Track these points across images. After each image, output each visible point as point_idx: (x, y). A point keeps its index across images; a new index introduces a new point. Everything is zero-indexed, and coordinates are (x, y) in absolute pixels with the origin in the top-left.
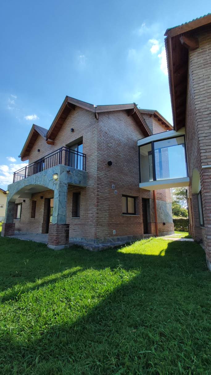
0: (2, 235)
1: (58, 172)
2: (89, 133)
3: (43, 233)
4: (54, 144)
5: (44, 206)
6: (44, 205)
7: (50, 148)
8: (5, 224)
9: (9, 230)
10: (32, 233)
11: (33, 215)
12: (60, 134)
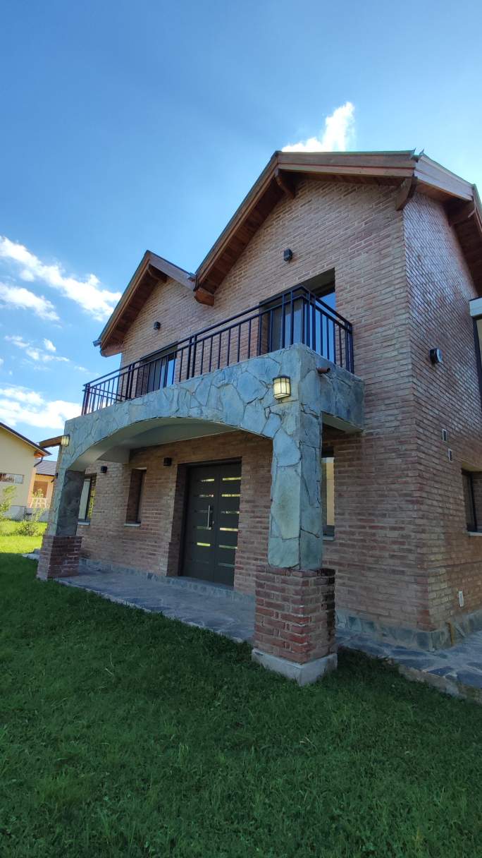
0: (42, 575)
1: (292, 370)
2: (364, 256)
3: (170, 573)
4: (212, 305)
5: (174, 489)
6: (175, 485)
7: (199, 317)
8: (52, 540)
9: (64, 559)
10: (133, 572)
11: (133, 514)
12: (236, 272)
